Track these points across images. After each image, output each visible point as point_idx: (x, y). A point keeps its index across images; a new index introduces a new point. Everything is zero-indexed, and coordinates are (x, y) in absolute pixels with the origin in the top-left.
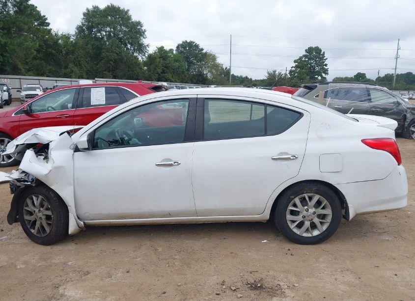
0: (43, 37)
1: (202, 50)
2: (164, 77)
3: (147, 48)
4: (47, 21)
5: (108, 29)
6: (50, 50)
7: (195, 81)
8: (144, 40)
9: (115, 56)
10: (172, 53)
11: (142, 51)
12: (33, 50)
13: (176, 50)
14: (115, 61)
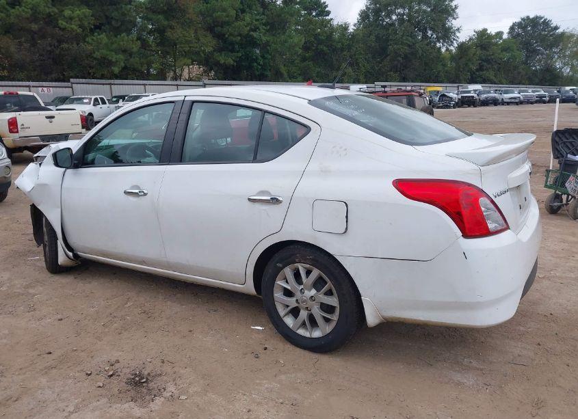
0: (314, 30)
1: (556, 28)
2: (480, 76)
3: (458, 34)
4: (327, 9)
5: (400, 11)
6: (321, 47)
7: (537, 80)
8: (454, 22)
9: (407, 50)
10: (501, 38)
11: (449, 38)
12: (297, 49)
13: (509, 33)
14: (406, 57)
